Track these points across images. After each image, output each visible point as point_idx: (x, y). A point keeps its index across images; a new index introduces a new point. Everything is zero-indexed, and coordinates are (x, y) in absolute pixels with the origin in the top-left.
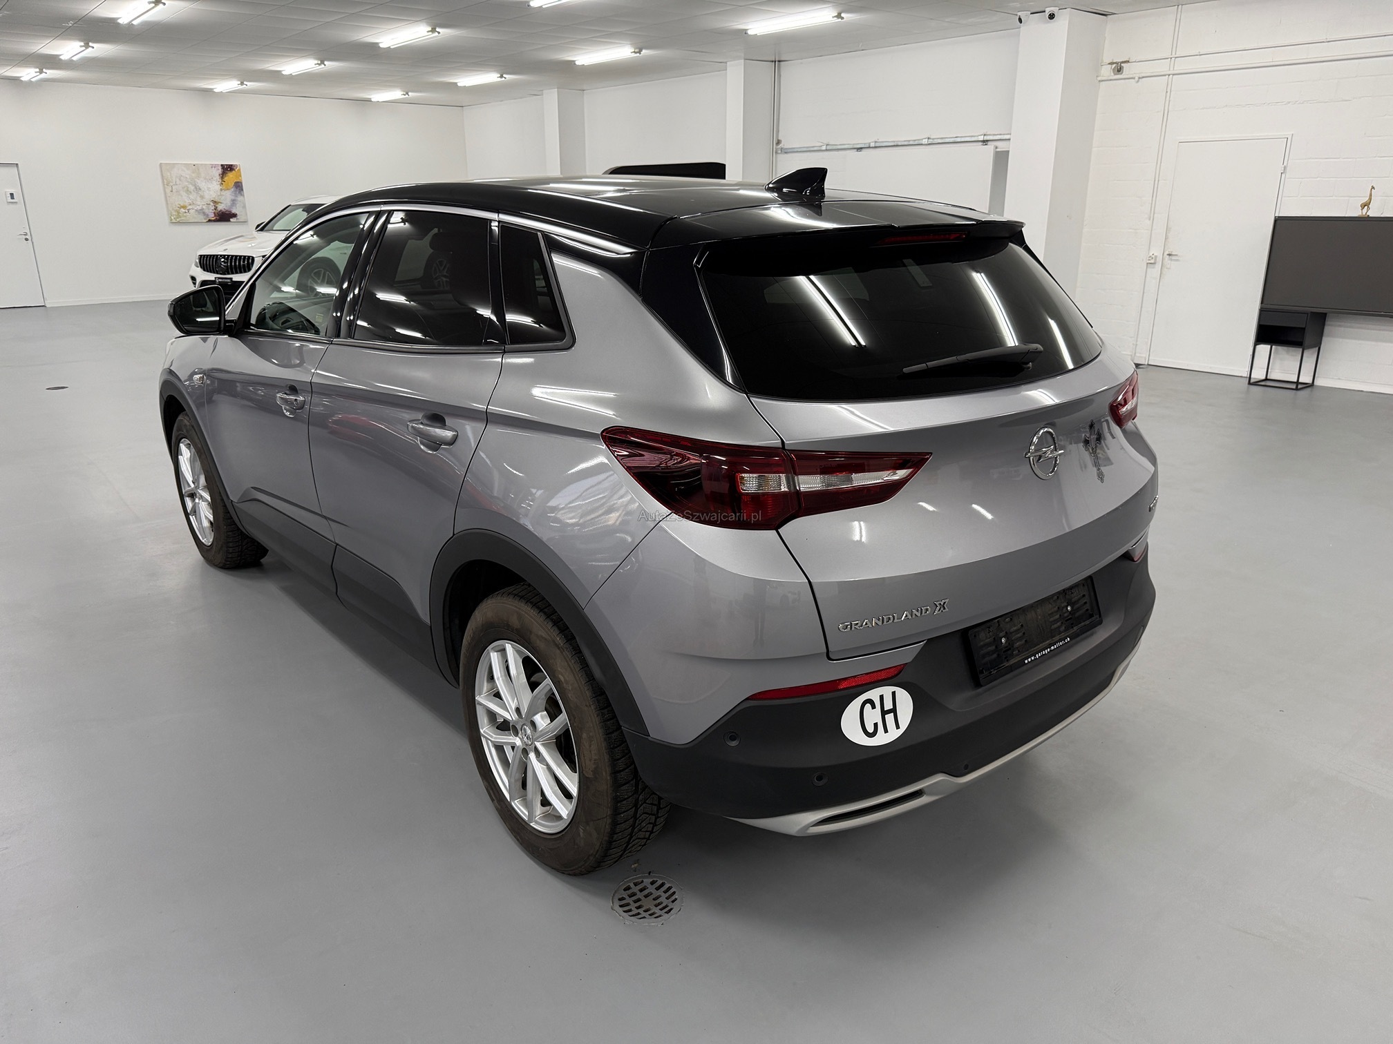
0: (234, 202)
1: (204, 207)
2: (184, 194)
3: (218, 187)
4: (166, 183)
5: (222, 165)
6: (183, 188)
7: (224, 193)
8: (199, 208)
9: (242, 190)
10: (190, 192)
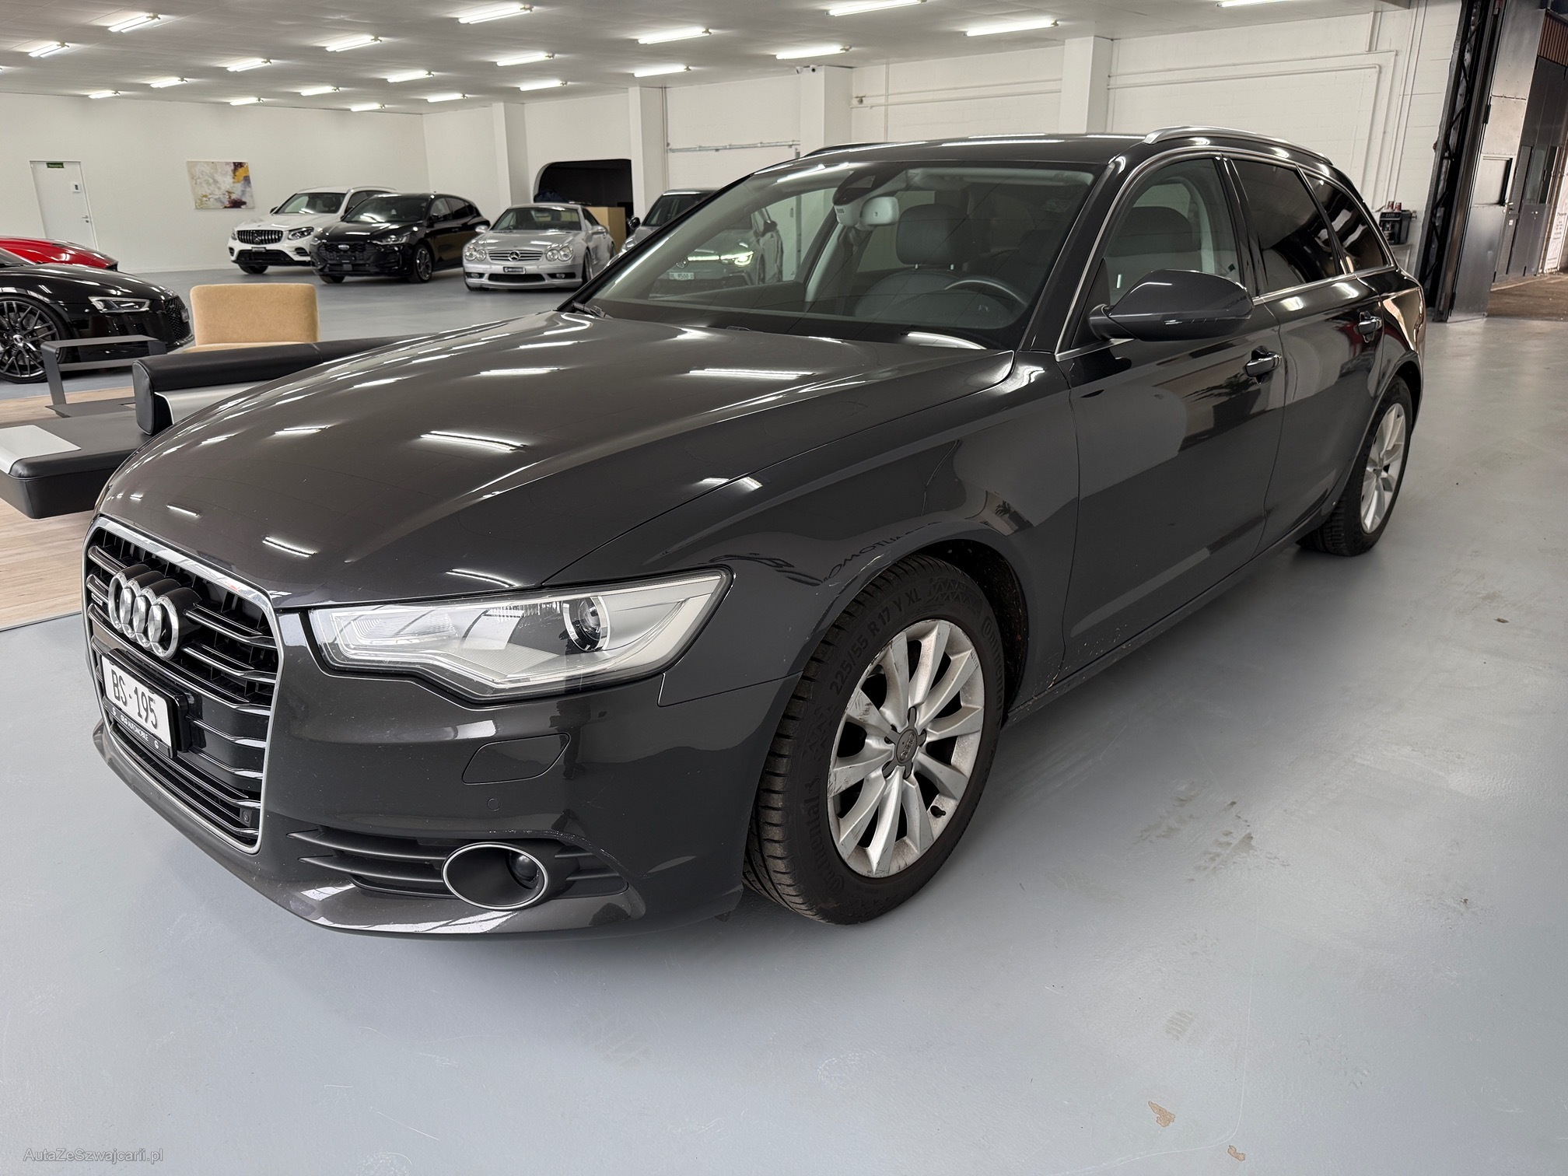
0: (243, 192)
1: (221, 196)
2: (205, 185)
3: (231, 180)
4: (193, 177)
5: (234, 163)
6: (205, 181)
7: (236, 185)
8: (217, 197)
9: (250, 182)
10: (210, 185)
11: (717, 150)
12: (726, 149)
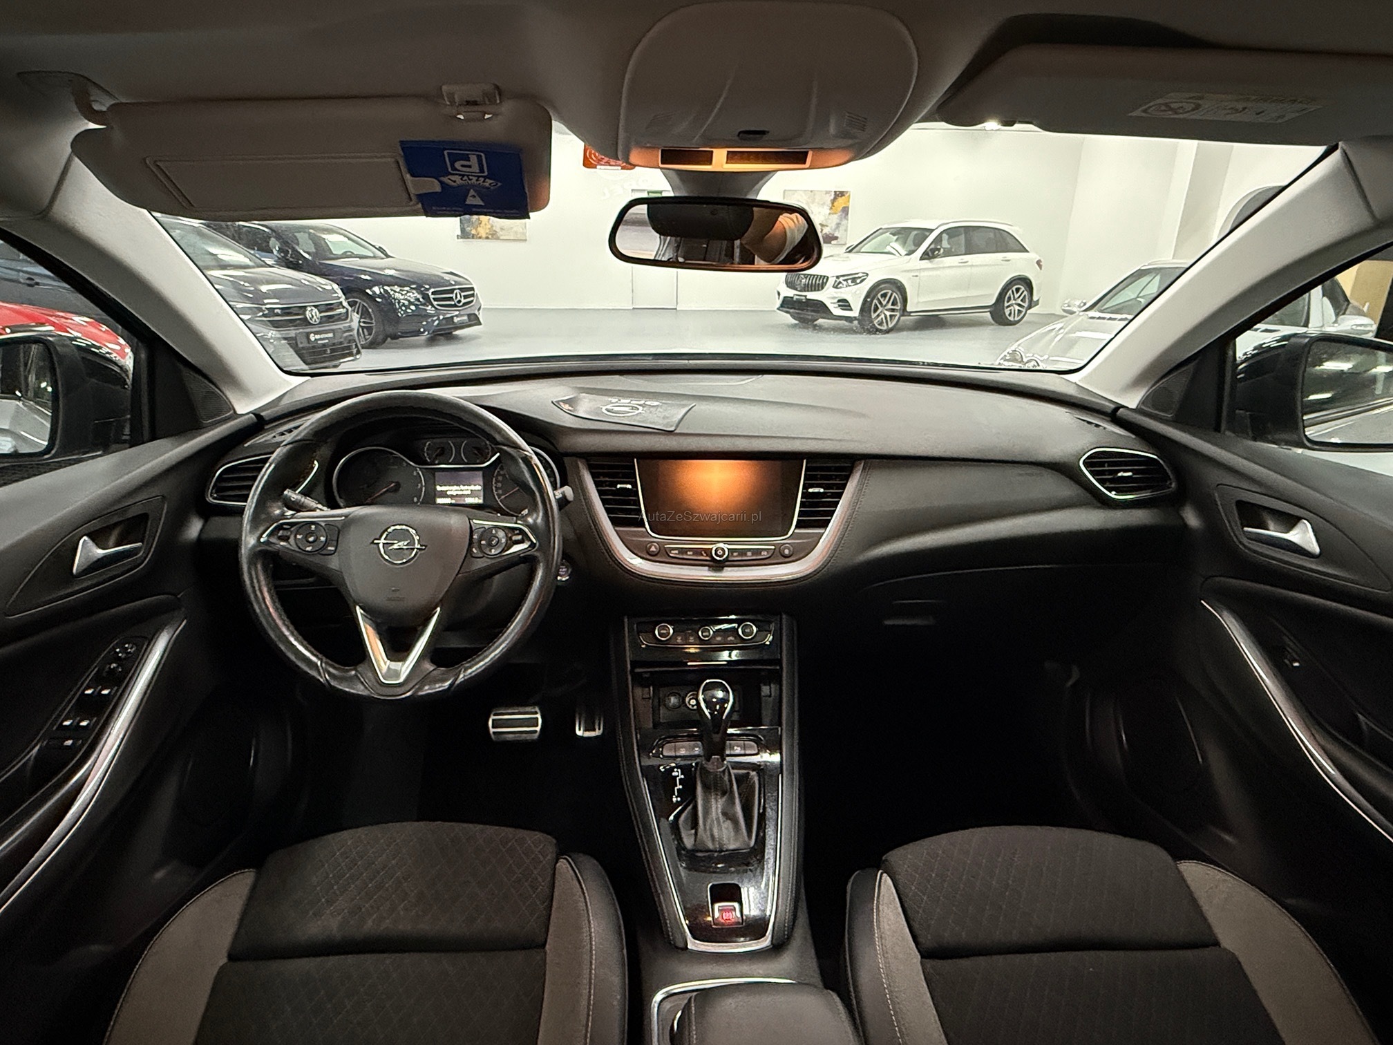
0: (838, 225)
3: (828, 211)
5: (835, 192)
7: (832, 217)
9: (847, 214)
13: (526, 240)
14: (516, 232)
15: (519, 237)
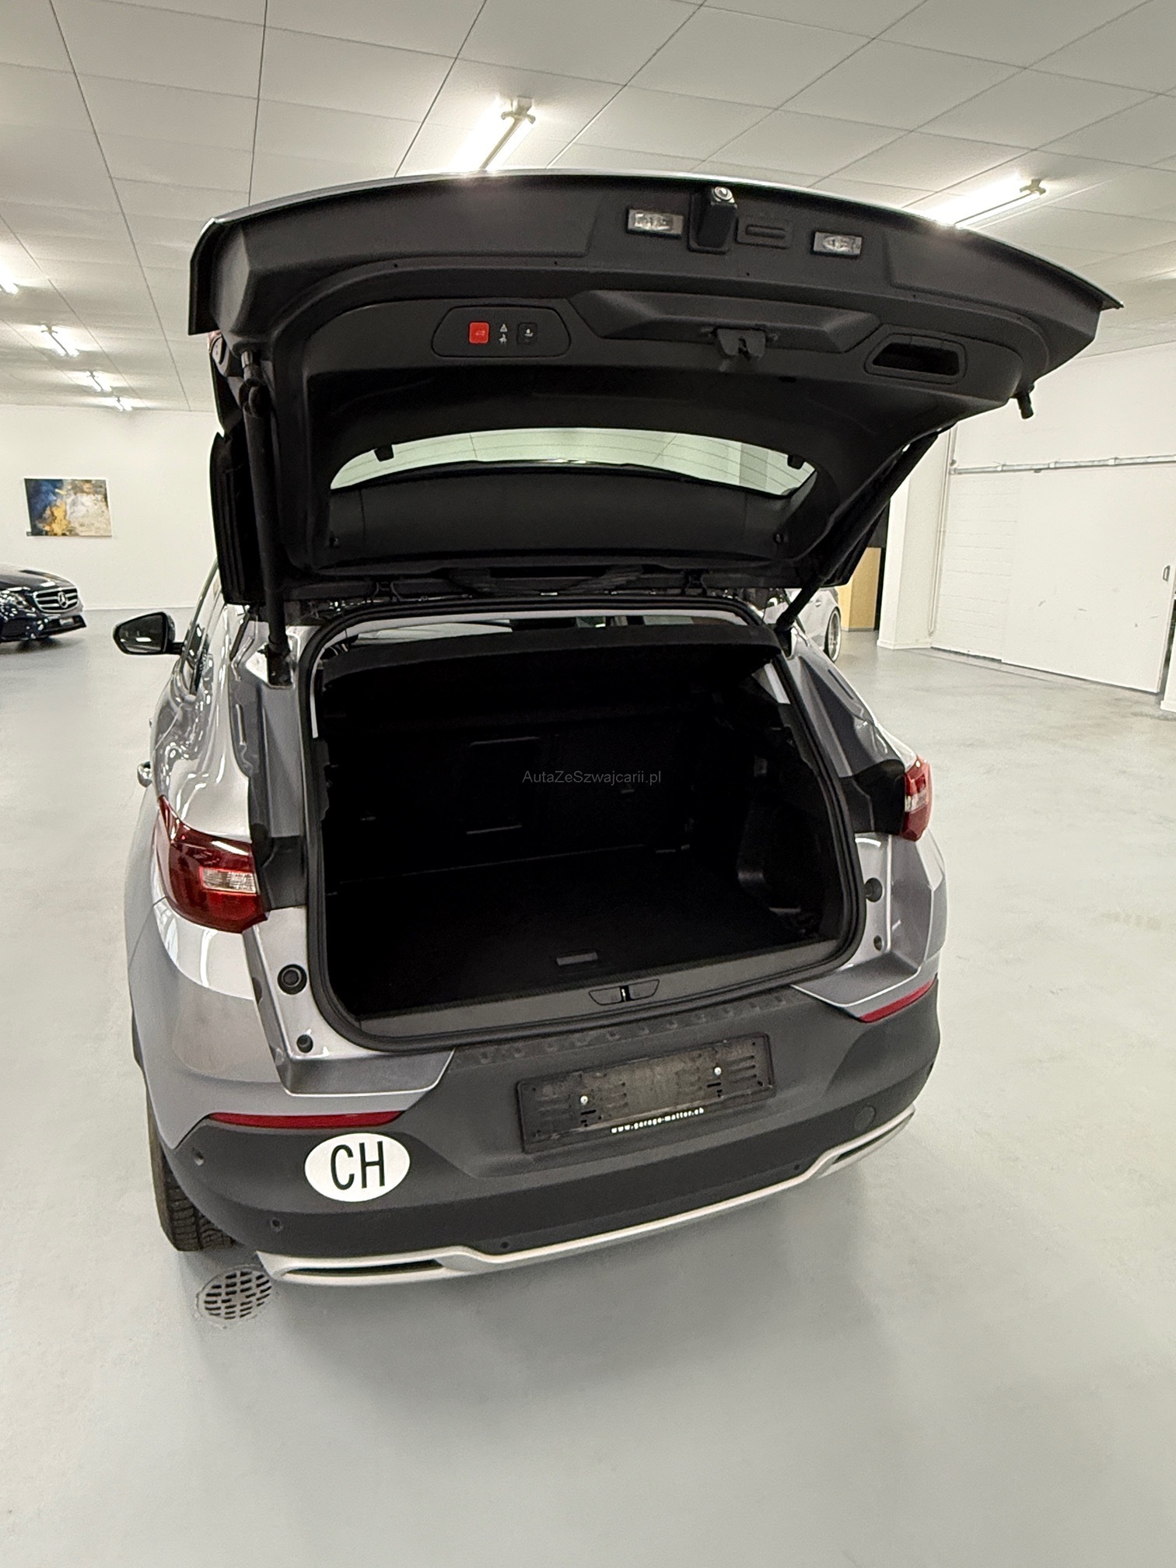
11: (1038, 471)
12: (1049, 468)
13: (110, 536)
14: (98, 528)
15: (102, 533)
